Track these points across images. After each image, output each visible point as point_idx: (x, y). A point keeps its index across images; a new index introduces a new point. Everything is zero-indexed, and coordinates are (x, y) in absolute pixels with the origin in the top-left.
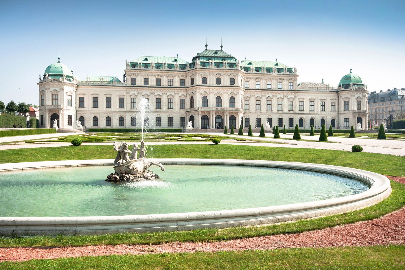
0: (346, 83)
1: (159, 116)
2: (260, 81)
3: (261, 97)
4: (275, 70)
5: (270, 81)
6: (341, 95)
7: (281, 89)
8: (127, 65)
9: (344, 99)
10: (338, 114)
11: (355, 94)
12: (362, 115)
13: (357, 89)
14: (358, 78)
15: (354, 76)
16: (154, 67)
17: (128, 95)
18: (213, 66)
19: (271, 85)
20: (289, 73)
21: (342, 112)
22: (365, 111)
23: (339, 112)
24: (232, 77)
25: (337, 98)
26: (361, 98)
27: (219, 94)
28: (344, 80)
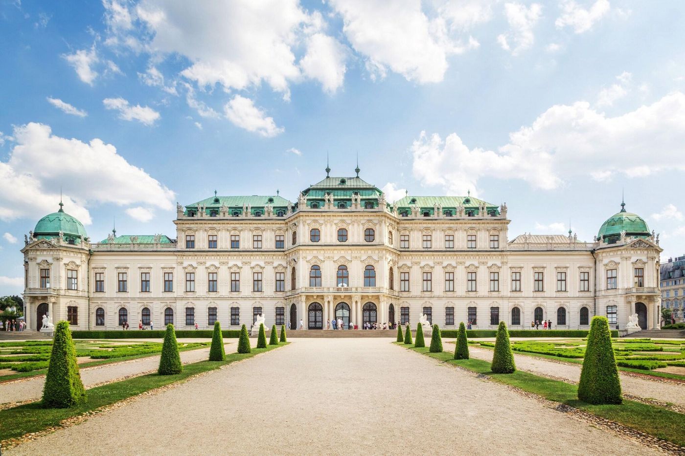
0: (611, 232)
1: (236, 307)
2: (430, 234)
3: (432, 265)
4: (461, 212)
5: (450, 233)
6: (601, 258)
7: (474, 249)
8: (179, 211)
9: (606, 265)
10: (595, 298)
11: (630, 255)
12: (646, 299)
13: (634, 244)
14: (638, 220)
15: (630, 217)
16: (227, 214)
17: (181, 267)
18: (332, 206)
19: (453, 241)
20: (490, 215)
21: (603, 293)
22: (652, 290)
23: (597, 294)
24: (370, 226)
25: (592, 264)
26: (645, 263)
27: (343, 261)
28: (608, 226)
